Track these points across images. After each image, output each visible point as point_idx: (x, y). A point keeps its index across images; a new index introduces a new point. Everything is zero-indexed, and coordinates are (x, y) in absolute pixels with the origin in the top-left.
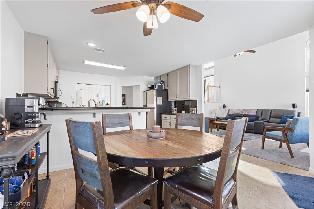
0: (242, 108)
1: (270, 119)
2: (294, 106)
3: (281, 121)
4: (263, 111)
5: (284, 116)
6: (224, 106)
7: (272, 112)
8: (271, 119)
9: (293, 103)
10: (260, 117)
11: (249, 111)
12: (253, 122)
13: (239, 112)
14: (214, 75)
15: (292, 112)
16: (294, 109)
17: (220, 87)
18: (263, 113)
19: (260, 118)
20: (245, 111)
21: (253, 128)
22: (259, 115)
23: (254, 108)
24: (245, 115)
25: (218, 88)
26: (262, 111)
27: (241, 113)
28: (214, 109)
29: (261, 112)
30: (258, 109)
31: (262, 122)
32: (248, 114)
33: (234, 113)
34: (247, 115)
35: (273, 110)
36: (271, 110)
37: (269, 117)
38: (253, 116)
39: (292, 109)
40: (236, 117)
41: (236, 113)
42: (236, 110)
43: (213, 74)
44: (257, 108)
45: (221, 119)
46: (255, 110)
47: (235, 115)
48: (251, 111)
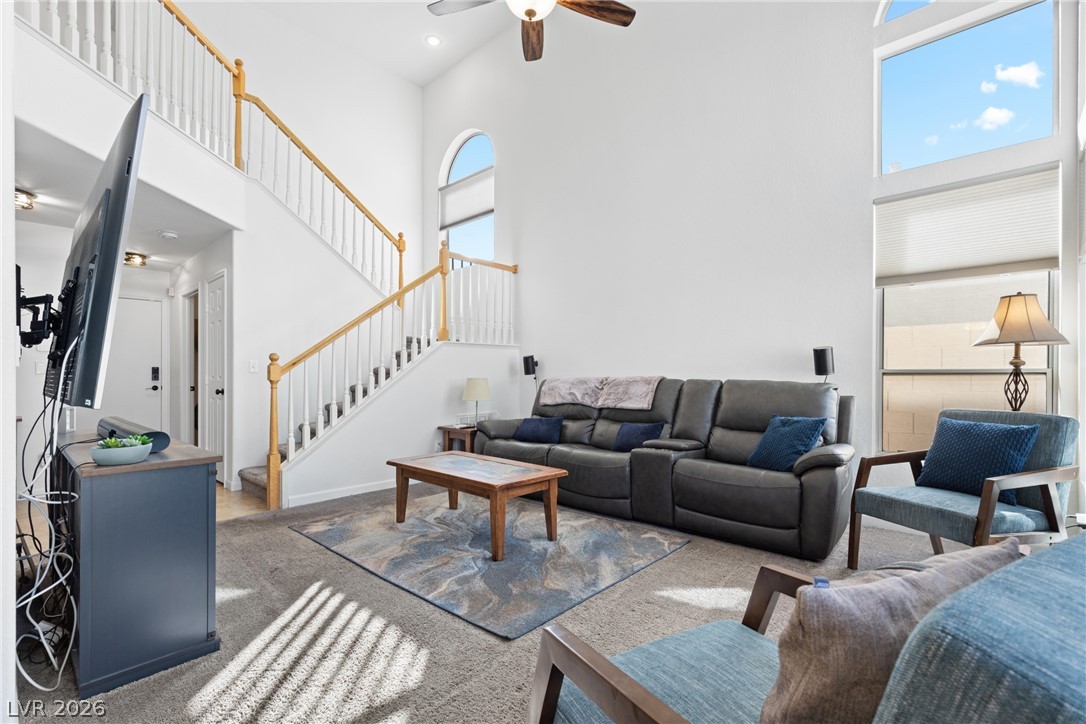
0: (595, 373)
1: (710, 433)
2: (821, 362)
3: (762, 446)
4: (685, 389)
5: (779, 418)
6: (530, 365)
7: (724, 395)
8: (718, 433)
9: (819, 346)
10: (670, 420)
11: (621, 389)
12: (625, 456)
13: (579, 398)
14: (492, 211)
15: (812, 397)
16: (821, 379)
17: (515, 270)
18: (683, 402)
19: (667, 429)
20: (606, 389)
21: (627, 491)
22: (667, 410)
23: (647, 375)
24: (605, 412)
25: (507, 273)
26: (680, 391)
27: (588, 401)
28: (469, 379)
29: (674, 397)
30: (662, 381)
31: (666, 459)
32: (619, 406)
33: (559, 401)
34: (615, 409)
35: (728, 381)
36: (718, 386)
37: (708, 425)
38: (641, 415)
39: (812, 378)
40: (564, 423)
41: (569, 399)
42: (568, 386)
43: (491, 205)
44: (657, 373)
45: (493, 433)
46: (647, 382)
47: (563, 409)
48: (633, 390)
